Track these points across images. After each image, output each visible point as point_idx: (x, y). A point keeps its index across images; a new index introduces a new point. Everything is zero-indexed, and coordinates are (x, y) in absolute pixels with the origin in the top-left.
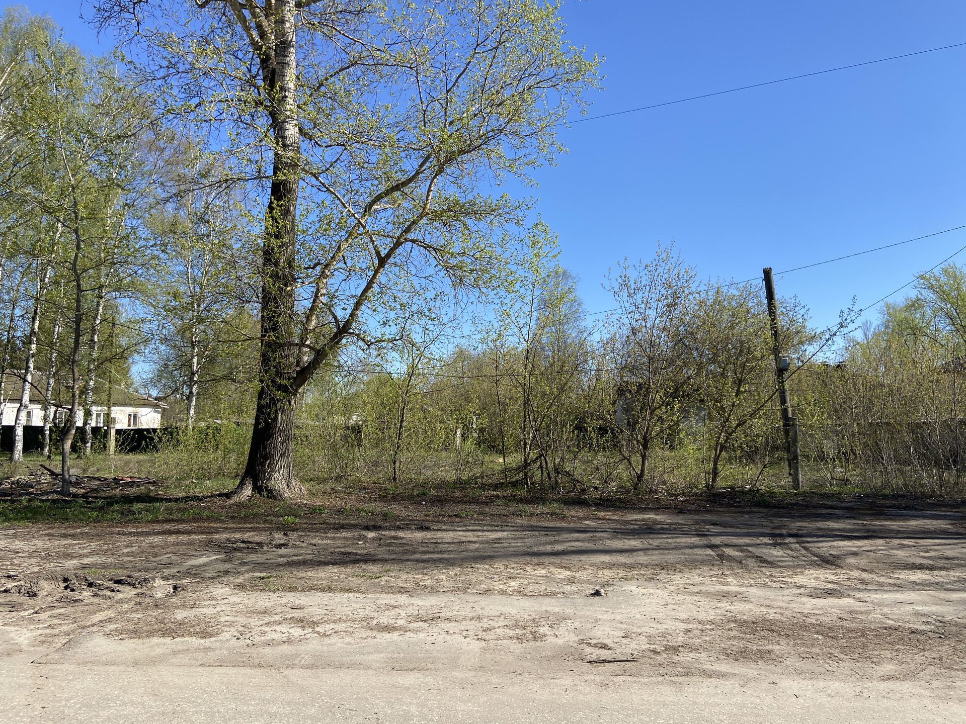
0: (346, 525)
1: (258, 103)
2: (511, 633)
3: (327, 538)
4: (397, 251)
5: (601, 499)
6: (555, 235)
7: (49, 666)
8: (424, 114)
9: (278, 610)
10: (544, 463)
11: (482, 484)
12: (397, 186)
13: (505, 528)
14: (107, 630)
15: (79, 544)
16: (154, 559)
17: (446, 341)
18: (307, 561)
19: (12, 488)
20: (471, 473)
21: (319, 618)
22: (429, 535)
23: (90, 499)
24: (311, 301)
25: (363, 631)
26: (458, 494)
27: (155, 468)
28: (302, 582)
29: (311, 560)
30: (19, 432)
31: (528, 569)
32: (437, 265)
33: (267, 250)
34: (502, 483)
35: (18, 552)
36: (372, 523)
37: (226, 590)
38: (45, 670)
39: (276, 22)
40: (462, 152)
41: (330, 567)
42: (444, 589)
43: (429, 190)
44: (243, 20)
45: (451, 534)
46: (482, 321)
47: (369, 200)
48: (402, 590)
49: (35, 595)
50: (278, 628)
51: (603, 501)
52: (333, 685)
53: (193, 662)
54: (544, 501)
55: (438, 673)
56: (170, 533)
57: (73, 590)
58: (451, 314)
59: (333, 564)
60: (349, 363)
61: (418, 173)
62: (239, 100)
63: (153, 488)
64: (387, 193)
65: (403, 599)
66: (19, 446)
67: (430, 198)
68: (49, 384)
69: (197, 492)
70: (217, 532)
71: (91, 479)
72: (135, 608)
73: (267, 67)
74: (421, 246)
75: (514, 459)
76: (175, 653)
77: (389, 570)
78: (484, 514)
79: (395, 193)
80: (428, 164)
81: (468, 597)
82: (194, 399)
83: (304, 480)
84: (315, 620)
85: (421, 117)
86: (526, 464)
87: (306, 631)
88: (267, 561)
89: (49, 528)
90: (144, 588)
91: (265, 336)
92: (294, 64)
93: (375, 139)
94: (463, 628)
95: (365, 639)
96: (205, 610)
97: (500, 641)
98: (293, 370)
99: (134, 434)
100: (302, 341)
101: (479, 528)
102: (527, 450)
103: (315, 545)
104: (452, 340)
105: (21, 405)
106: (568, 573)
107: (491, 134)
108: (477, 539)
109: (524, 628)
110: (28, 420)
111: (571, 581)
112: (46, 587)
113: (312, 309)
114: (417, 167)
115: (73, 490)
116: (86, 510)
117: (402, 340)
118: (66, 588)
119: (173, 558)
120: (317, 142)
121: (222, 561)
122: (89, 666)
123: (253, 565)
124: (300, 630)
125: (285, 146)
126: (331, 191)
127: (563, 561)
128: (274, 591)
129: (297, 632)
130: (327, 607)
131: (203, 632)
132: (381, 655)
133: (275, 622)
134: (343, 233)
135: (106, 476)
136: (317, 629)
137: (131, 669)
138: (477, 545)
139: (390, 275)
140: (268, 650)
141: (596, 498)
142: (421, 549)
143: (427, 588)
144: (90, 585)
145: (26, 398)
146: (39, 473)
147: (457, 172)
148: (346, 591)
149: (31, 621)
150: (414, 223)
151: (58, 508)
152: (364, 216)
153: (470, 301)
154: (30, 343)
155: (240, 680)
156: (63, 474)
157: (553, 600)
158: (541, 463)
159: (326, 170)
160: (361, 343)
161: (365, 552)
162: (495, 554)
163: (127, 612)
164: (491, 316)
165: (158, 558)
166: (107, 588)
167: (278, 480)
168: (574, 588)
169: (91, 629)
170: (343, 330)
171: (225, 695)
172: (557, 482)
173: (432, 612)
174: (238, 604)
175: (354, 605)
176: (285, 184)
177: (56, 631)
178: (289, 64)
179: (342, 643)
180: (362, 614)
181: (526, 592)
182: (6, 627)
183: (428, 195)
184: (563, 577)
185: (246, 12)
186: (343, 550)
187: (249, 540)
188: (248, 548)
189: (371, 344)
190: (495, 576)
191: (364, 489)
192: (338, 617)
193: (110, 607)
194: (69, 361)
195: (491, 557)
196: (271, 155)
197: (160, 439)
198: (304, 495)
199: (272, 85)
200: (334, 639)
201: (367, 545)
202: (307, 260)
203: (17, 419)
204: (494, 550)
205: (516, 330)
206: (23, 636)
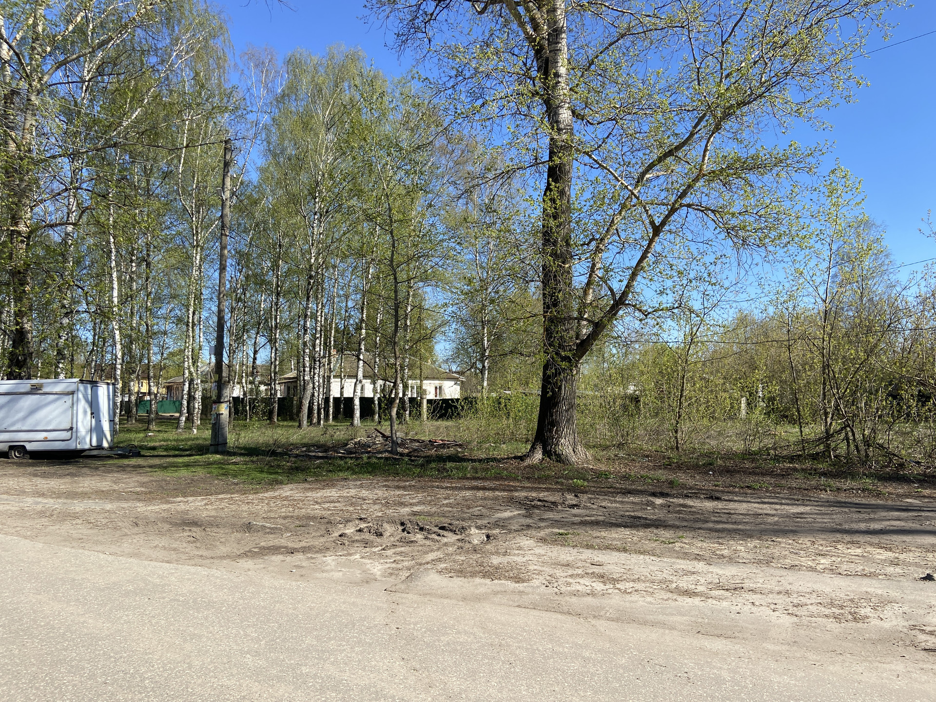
0: (634, 490)
1: (535, 94)
2: (827, 611)
3: (616, 502)
4: (672, 218)
5: (925, 475)
6: (858, 180)
7: (398, 595)
8: (698, 72)
9: (579, 564)
10: (850, 434)
11: (776, 455)
12: (670, 151)
13: (808, 503)
14: (439, 568)
15: (409, 494)
16: (468, 511)
17: (728, 306)
18: (600, 521)
19: (355, 447)
20: (762, 444)
21: (618, 576)
22: (720, 505)
23: (413, 458)
24: (588, 276)
25: (663, 592)
26: (748, 465)
27: (459, 433)
28: (598, 541)
29: (603, 521)
30: (357, 402)
31: (839, 547)
32: (716, 228)
33: (546, 232)
34: (800, 456)
35: (365, 500)
36: (658, 490)
37: (530, 543)
38: (396, 597)
39: (547, 12)
40: (740, 104)
41: (623, 529)
42: (744, 561)
43: (706, 150)
44: (518, 16)
45: (745, 505)
46: (770, 282)
47: (640, 170)
48: (698, 558)
49: (381, 535)
50: (582, 581)
51: (928, 477)
52: (640, 640)
53: (511, 603)
54: (853, 476)
55: (747, 642)
56: (478, 488)
57: (409, 533)
58: (733, 278)
59: (625, 527)
60: (625, 334)
61: (692, 134)
62: (517, 94)
63: (460, 450)
64: (660, 160)
65: (700, 566)
66: (357, 413)
67: (706, 158)
68: (375, 362)
69: (496, 454)
70: (517, 491)
71: (412, 441)
72: (458, 551)
73: (541, 57)
74: (698, 209)
75: (813, 430)
76: (496, 593)
77: (682, 537)
78: (781, 487)
79: (668, 159)
80: (703, 124)
81: (772, 571)
82: (487, 372)
83: (588, 446)
84: (615, 577)
85: (694, 76)
86: (828, 435)
87: (607, 587)
88: (562, 519)
89: (386, 481)
90: (463, 535)
91: (547, 312)
92: (566, 48)
93: (647, 107)
94: (770, 601)
95: (666, 600)
96: (516, 558)
97: (814, 619)
98: (573, 343)
99: (442, 404)
100: (580, 315)
101: (776, 501)
102: (829, 420)
103: (605, 508)
104: (734, 305)
105: (357, 380)
106: (890, 554)
107: (774, 79)
108: (775, 512)
109: (842, 607)
110: (361, 393)
111: (895, 563)
112: (388, 529)
113: (589, 284)
114: (691, 129)
115: (400, 450)
116: (411, 466)
117: (681, 308)
118: (403, 530)
119: (483, 510)
120: (588, 121)
121: (523, 516)
122: (428, 597)
123: (551, 522)
124: (601, 585)
125: (559, 130)
126: (603, 166)
127: (882, 541)
128: (574, 547)
129: (599, 586)
130: (625, 567)
131: (516, 577)
132: (685, 618)
133: (578, 575)
134: (617, 207)
135: (422, 439)
136: (618, 586)
137: (461, 603)
138: (776, 519)
139: (665, 243)
140: (574, 599)
141: (919, 474)
142: (713, 518)
143: (724, 557)
144: (421, 529)
145: (360, 375)
146: (374, 436)
147: (736, 126)
148: (641, 553)
149: (381, 556)
150: (689, 187)
151: (390, 464)
152: (636, 186)
153: (754, 262)
154: (361, 329)
155: (554, 624)
156: (392, 437)
157: (874, 581)
158: (847, 434)
159: (598, 147)
160: (637, 314)
161: (655, 517)
162: (800, 529)
163: (452, 554)
164: (780, 276)
165: (471, 510)
166: (435, 533)
167: (565, 446)
168: (898, 570)
169: (426, 566)
170: (619, 302)
171: (541, 635)
172: (867, 456)
173: (733, 582)
174: (543, 555)
175: (651, 567)
176: (561, 167)
177: (400, 566)
178: (561, 50)
179: (644, 601)
180: (660, 576)
181: (840, 571)
182: (363, 560)
183: (704, 156)
184: (883, 558)
185: (521, 9)
186: (632, 514)
187: (545, 499)
188: (544, 506)
189: (649, 313)
190: (802, 552)
191: (647, 456)
192: (637, 577)
193: (438, 549)
194: (392, 342)
195: (794, 532)
196: (547, 140)
197: (463, 407)
198: (589, 460)
199: (546, 73)
200: (635, 597)
201: (656, 511)
202: (582, 236)
203: (355, 391)
204: (796, 524)
205: (811, 290)
206: (377, 568)
